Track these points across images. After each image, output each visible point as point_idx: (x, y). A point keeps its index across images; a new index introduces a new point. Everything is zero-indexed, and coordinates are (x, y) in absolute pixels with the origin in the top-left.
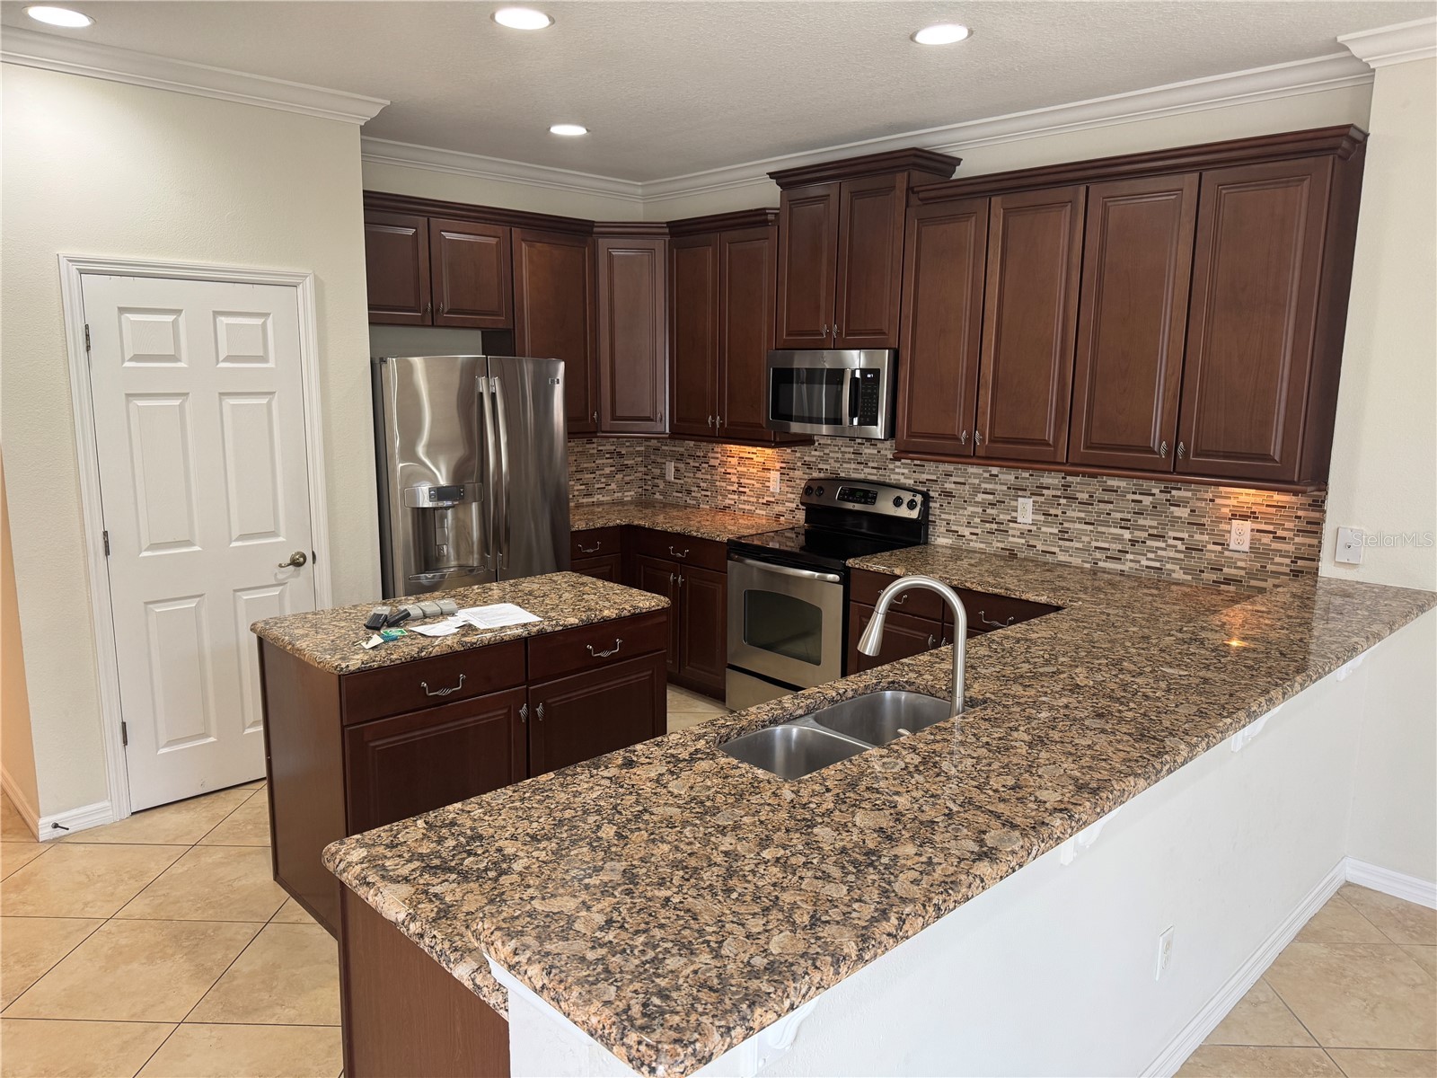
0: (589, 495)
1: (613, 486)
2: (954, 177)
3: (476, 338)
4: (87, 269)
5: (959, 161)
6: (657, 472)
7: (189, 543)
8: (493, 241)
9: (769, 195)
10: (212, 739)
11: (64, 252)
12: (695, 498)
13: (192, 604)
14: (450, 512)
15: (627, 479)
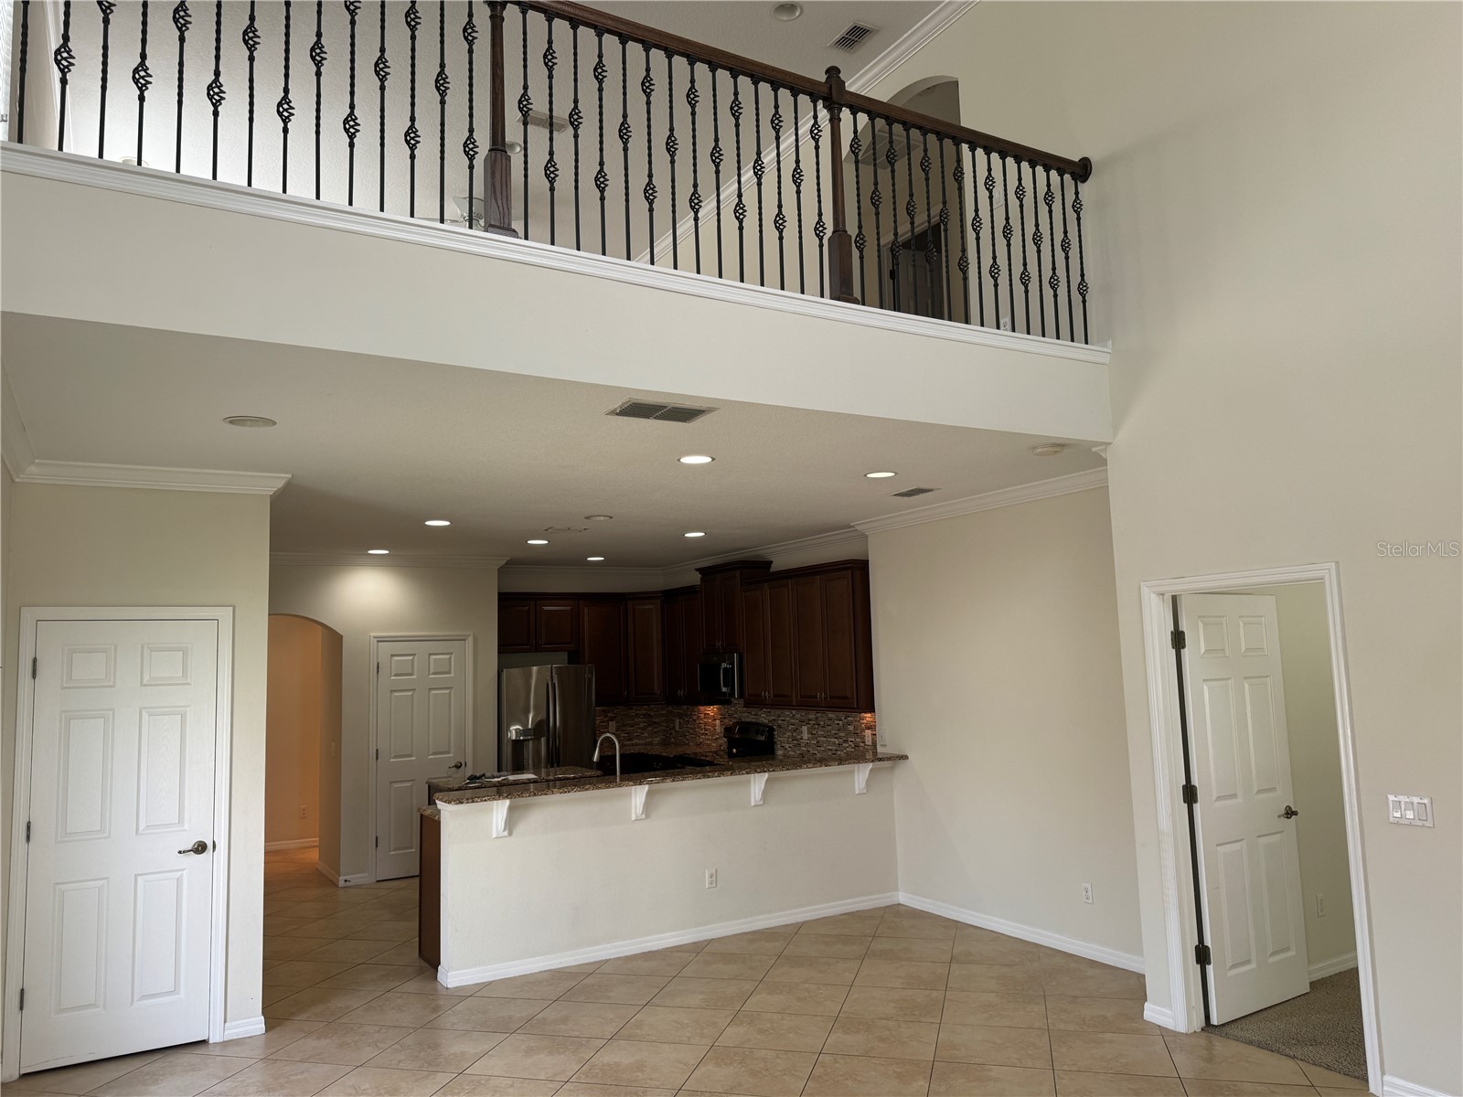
0: (630, 740)
1: (646, 735)
2: (771, 570)
3: (564, 656)
4: (380, 640)
5: (772, 562)
6: (671, 725)
7: (411, 756)
8: (569, 608)
9: (695, 579)
10: (413, 850)
11: (372, 634)
12: (687, 740)
13: (409, 784)
14: (531, 742)
15: (655, 730)
